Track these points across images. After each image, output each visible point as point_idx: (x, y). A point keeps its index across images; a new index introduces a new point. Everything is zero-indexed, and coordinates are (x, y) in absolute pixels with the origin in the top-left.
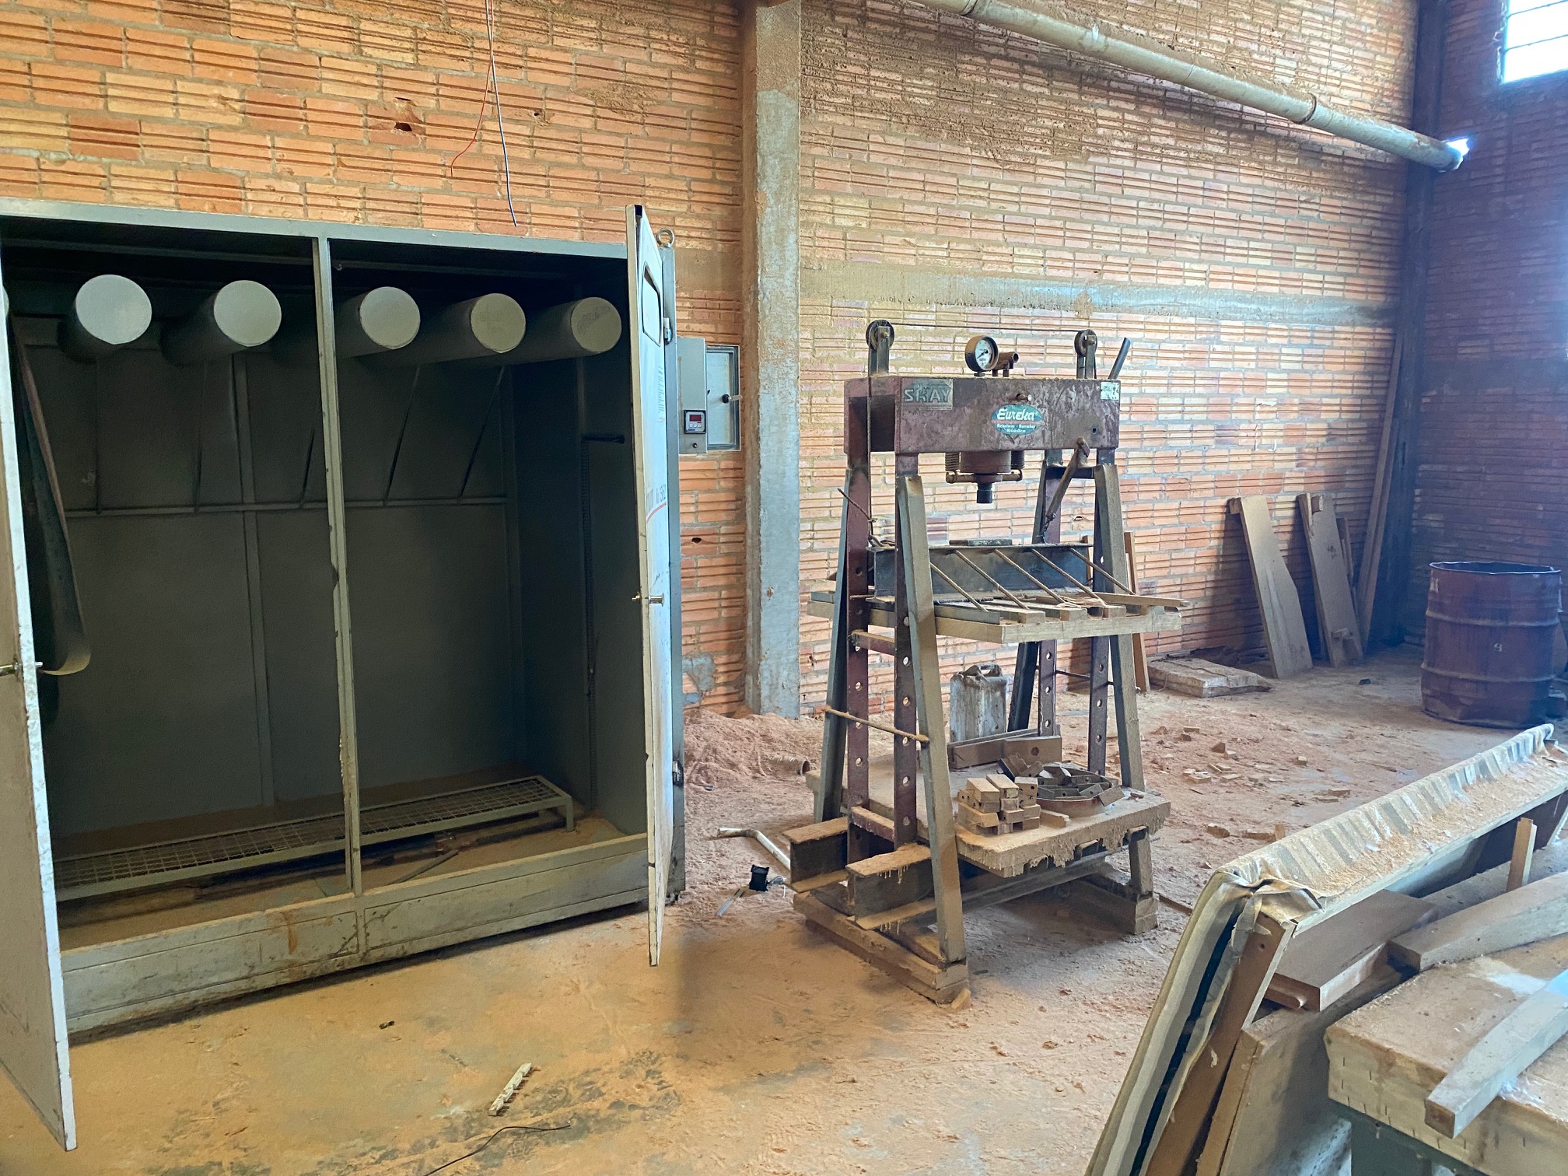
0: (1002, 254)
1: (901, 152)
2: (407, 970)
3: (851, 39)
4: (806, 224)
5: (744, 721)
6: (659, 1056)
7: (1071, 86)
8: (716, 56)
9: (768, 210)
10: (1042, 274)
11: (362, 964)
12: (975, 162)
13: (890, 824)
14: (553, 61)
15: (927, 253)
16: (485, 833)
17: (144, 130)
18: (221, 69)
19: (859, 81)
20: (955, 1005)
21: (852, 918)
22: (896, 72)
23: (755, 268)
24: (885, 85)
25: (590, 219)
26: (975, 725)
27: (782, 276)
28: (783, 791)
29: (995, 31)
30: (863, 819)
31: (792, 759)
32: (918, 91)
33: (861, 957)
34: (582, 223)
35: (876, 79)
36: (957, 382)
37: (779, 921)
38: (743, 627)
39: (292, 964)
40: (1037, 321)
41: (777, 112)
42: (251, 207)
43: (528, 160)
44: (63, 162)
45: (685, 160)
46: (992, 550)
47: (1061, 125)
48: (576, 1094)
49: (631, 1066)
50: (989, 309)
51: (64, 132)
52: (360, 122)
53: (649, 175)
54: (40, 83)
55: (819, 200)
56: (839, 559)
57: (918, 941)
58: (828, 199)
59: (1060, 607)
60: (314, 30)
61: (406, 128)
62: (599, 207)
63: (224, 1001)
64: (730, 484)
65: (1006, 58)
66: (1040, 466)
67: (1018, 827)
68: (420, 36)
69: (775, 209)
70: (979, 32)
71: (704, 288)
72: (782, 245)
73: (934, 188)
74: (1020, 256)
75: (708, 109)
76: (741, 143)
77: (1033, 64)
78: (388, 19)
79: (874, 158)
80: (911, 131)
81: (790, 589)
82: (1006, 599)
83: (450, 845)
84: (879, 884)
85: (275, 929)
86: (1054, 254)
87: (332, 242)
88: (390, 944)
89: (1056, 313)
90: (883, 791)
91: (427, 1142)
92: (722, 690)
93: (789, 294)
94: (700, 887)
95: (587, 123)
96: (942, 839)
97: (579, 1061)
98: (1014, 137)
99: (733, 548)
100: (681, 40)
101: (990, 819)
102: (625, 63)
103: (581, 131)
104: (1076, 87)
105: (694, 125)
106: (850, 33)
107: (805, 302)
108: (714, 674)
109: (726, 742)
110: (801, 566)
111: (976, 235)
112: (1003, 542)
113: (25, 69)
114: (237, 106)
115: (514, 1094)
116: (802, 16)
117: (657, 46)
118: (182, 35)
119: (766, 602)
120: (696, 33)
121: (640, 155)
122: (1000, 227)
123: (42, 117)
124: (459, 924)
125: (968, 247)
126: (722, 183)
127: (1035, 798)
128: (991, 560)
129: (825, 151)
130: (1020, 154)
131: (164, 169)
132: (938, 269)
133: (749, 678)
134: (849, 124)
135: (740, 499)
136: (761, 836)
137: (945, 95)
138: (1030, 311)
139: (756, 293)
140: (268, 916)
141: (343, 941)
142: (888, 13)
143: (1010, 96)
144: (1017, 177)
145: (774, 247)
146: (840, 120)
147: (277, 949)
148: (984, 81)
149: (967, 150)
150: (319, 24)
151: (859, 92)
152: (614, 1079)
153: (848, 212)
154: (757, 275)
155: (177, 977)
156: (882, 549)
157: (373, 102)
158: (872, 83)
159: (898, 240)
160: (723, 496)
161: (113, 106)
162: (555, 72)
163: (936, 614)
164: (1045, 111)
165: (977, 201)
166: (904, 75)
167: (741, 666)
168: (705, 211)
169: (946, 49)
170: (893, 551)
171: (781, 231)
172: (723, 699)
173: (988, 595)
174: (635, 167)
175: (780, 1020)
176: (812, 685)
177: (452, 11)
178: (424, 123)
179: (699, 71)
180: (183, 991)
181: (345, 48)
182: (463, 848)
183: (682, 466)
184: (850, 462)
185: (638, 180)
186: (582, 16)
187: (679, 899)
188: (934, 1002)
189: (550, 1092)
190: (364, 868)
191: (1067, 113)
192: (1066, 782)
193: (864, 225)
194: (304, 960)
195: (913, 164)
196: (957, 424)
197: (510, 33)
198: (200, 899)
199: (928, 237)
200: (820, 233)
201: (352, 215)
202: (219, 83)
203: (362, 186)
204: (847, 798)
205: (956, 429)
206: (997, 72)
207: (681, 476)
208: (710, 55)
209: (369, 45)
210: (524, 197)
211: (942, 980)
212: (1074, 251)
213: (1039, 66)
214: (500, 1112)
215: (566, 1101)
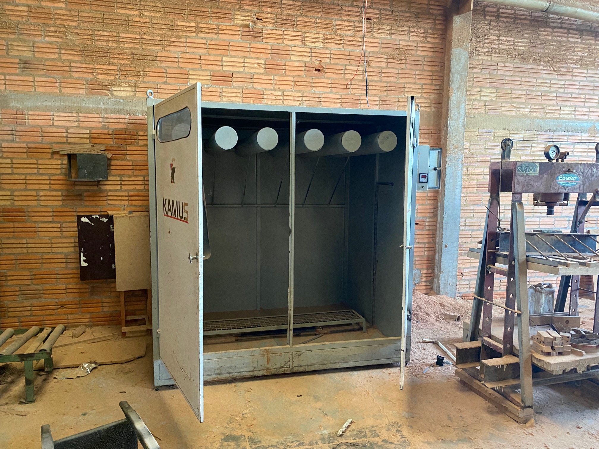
0: (555, 110)
1: (512, 69)
2: (306, 377)
3: (492, 25)
4: (469, 100)
5: (432, 297)
6: (401, 425)
7: (591, 37)
8: (436, 36)
9: (454, 95)
10: (573, 117)
11: (291, 372)
12: (545, 72)
13: (501, 346)
14: (373, 42)
15: (521, 110)
16: (333, 329)
17: (234, 76)
18: (259, 54)
19: (495, 42)
20: (527, 425)
21: (483, 382)
22: (511, 37)
23: (447, 117)
24: (506, 43)
25: (383, 101)
26: (540, 308)
27: (458, 120)
28: (449, 327)
29: (557, 17)
30: (488, 342)
31: (453, 314)
32: (521, 44)
33: (484, 398)
34: (380, 102)
35: (502, 40)
36: (541, 164)
37: (448, 379)
38: (434, 259)
39: (267, 368)
40: (570, 138)
41: (459, 57)
42: (265, 101)
43: (361, 80)
44: (209, 88)
45: (421, 77)
46: (553, 235)
47: (586, 54)
48: (369, 434)
49: (390, 427)
50: (548, 133)
51: (209, 78)
52: (303, 69)
53: (407, 83)
54: (203, 62)
55: (475, 90)
56: (484, 234)
57: (511, 395)
58: (479, 90)
59: (585, 261)
60: (290, 38)
61: (319, 70)
62: (387, 96)
63: (245, 378)
64: (432, 202)
65: (561, 28)
66: (576, 199)
67: (560, 354)
68: (326, 37)
69: (456, 94)
70: (549, 18)
71: (426, 125)
72: (459, 108)
73: (526, 84)
74: (563, 110)
75: (431, 57)
76: (444, 69)
77: (574, 30)
78: (315, 32)
79: (499, 72)
80: (516, 61)
81: (455, 245)
82: (558, 256)
83: (321, 332)
84: (495, 370)
85: (263, 355)
86: (580, 109)
87: (297, 114)
88: (301, 366)
89: (580, 134)
90: (498, 332)
91: (314, 442)
92: (424, 284)
93: (461, 127)
94: (416, 361)
95: (384, 65)
96: (526, 355)
97: (369, 422)
98: (563, 61)
99: (431, 228)
100: (422, 31)
101: (548, 349)
102: (400, 41)
103: (382, 68)
104: (594, 38)
105: (425, 63)
106: (492, 23)
107: (467, 131)
108: (421, 277)
109: (425, 305)
110: (460, 236)
111: (543, 102)
112: (558, 232)
113: (199, 58)
114: (263, 66)
115: (346, 430)
116: (472, 18)
117: (413, 34)
118: (247, 43)
119: (444, 250)
120: (428, 28)
121: (404, 76)
122: (555, 98)
123: (203, 73)
124: (325, 362)
125: (540, 107)
126: (435, 85)
127: (569, 342)
128: (552, 239)
129: (478, 71)
130: (565, 68)
131: (239, 89)
132: (526, 117)
133: (435, 280)
134: (490, 59)
135: (435, 209)
136: (440, 344)
137: (532, 45)
138: (567, 133)
139: (447, 127)
140: (261, 350)
141: (285, 363)
142: (509, 14)
143: (562, 43)
144: (564, 77)
145: (456, 109)
146: (486, 58)
147: (263, 362)
148: (550, 38)
149: (541, 67)
150: (291, 36)
151: (495, 46)
152: (383, 431)
153: (487, 94)
154: (448, 120)
155: (231, 367)
156: (504, 232)
157: (308, 62)
158: (500, 42)
159: (509, 105)
160: (428, 207)
161: (225, 68)
162: (373, 47)
163: (527, 260)
164: (578, 49)
165: (544, 88)
166: (514, 38)
167: (432, 275)
168: (428, 96)
169: (533, 26)
170: (509, 233)
171: (459, 103)
172: (424, 288)
173: (550, 254)
174: (401, 80)
175: (450, 418)
176: (462, 285)
177: (337, 27)
178: (325, 68)
179: (428, 42)
180: (232, 373)
181: (300, 43)
182: (325, 334)
183: (417, 194)
184: (491, 196)
185: (403, 85)
186: (385, 25)
187: (407, 365)
188: (517, 422)
189: (359, 431)
190: (294, 336)
191: (589, 49)
192: (582, 336)
193: (494, 99)
194: (271, 368)
195: (517, 74)
196: (540, 182)
197: (358, 33)
198: (237, 341)
199: (522, 103)
200: (474, 103)
201: (298, 102)
202: (258, 58)
203: (302, 92)
204: (481, 334)
205: (539, 183)
206: (556, 34)
207: (417, 198)
208: (433, 36)
209: (307, 41)
210: (359, 94)
211: (522, 414)
212: (589, 108)
213: (577, 30)
214: (341, 436)
215: (365, 436)
